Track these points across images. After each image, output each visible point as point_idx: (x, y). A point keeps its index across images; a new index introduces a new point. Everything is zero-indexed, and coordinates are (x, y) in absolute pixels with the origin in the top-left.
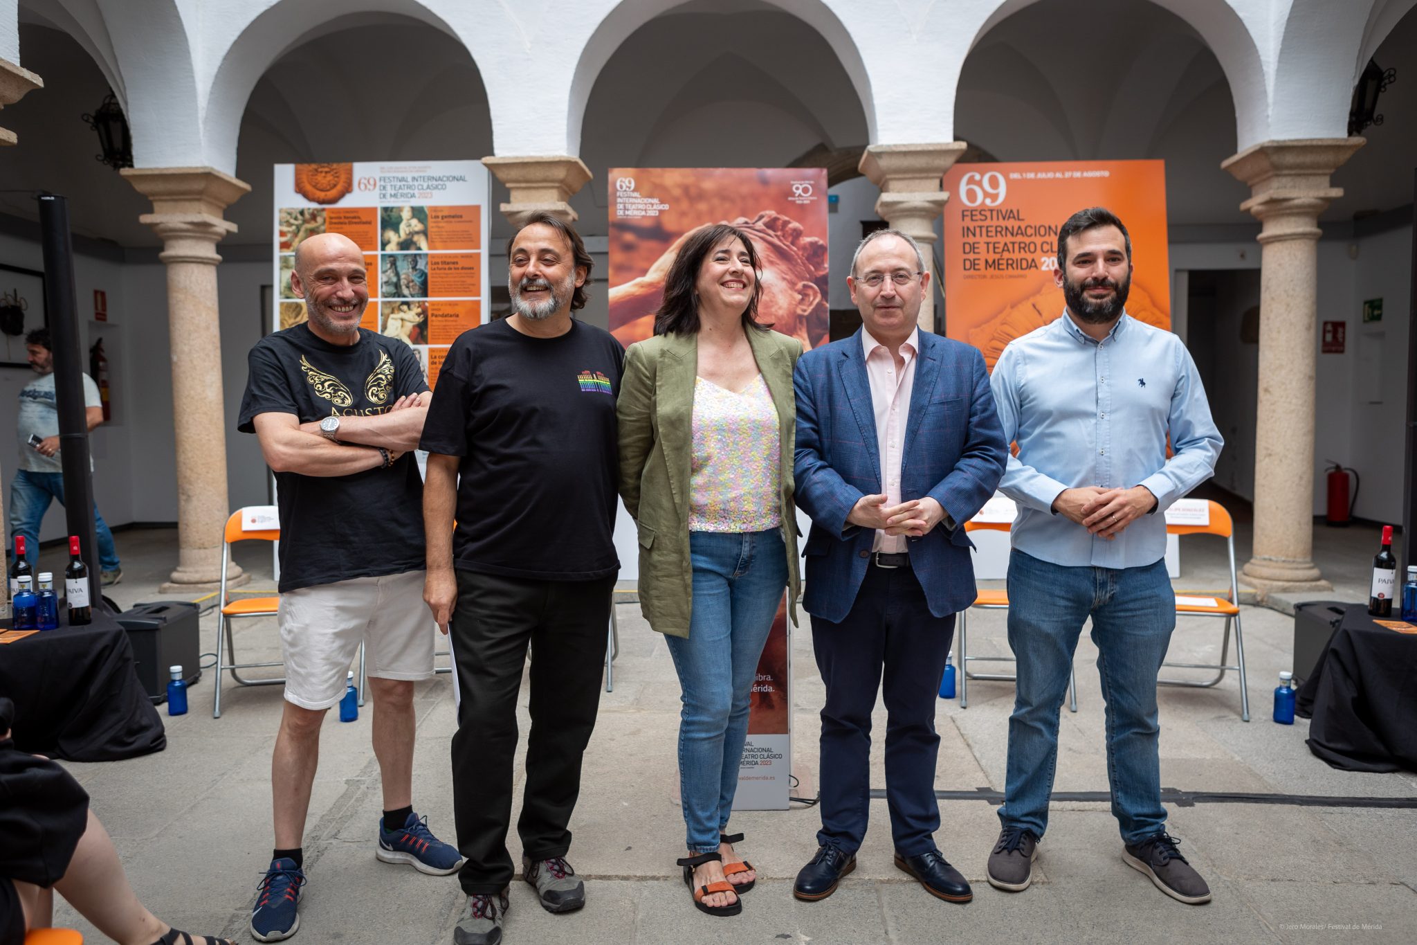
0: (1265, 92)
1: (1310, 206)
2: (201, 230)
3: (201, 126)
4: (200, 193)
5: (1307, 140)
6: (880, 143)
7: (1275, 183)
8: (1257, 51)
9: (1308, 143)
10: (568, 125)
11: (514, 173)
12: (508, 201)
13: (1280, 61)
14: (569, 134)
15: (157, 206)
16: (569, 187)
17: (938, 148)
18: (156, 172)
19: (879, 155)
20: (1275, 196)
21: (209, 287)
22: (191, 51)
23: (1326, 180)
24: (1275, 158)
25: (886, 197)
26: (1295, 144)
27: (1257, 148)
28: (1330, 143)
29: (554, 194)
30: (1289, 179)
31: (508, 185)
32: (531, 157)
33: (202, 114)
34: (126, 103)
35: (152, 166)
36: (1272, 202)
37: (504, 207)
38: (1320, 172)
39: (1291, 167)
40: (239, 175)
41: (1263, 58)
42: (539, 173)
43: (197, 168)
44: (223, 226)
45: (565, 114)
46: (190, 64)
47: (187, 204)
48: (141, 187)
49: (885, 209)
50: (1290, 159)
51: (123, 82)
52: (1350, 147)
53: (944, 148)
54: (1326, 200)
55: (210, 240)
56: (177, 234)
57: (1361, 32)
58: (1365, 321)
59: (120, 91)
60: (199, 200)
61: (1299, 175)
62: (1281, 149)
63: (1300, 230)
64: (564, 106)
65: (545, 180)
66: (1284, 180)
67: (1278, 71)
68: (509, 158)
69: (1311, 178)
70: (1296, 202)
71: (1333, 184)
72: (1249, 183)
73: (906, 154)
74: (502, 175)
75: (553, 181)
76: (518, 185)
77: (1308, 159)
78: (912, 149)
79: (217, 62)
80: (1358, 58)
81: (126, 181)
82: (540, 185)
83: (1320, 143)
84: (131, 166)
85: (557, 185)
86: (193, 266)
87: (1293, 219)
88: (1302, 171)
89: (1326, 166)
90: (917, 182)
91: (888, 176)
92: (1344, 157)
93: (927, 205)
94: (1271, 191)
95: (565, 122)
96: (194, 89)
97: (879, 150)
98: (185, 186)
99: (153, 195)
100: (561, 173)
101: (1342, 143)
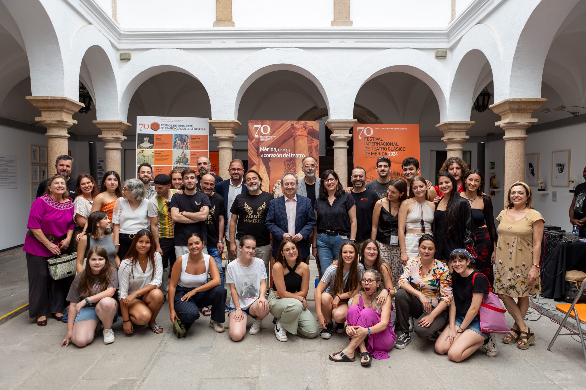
0: (446, 107)
1: (460, 141)
2: (117, 140)
3: (119, 108)
4: (118, 128)
5: (458, 122)
6: (331, 119)
7: (450, 134)
8: (444, 95)
9: (458, 123)
10: (235, 110)
11: (218, 125)
12: (216, 133)
13: (450, 98)
14: (235, 113)
15: (103, 132)
16: (235, 129)
17: (349, 121)
18: (105, 122)
19: (331, 122)
20: (449, 138)
21: (119, 157)
22: (117, 85)
23: (464, 133)
24: (449, 126)
25: (332, 135)
26: (455, 123)
27: (444, 123)
28: (465, 123)
29: (230, 131)
30: (454, 132)
31: (216, 128)
32: (223, 120)
33: (119, 104)
34: (95, 100)
35: (103, 120)
36: (448, 139)
37: (214, 135)
38: (463, 131)
39: (454, 129)
40: (128, 122)
41: (445, 97)
42: (225, 125)
43: (117, 121)
44: (123, 138)
45: (234, 107)
46: (116, 89)
47: (113, 132)
48: (99, 126)
49: (333, 138)
50: (453, 127)
51: (95, 94)
52: (471, 124)
53: (350, 121)
54: (464, 139)
55: (119, 142)
56: (109, 141)
57: (473, 91)
58: (490, 169)
59: (94, 97)
60: (117, 130)
61: (457, 131)
62: (451, 124)
63: (457, 148)
64: (234, 105)
65: (227, 127)
66: (452, 133)
67: (450, 101)
68: (217, 120)
69: (460, 132)
70: (456, 139)
71: (466, 135)
72: (444, 132)
73: (339, 122)
74: (214, 125)
75: (230, 128)
76: (219, 128)
77: (459, 127)
78: (341, 121)
79: (125, 88)
80: (473, 98)
81: (94, 124)
82: (226, 128)
83: (462, 123)
84: (96, 120)
85: (231, 129)
86: (114, 150)
87: (455, 144)
88: (457, 130)
89: (464, 129)
90: (342, 130)
91: (334, 129)
92: (469, 127)
93: (345, 138)
94: (448, 136)
95: (234, 110)
96: (117, 96)
97: (331, 121)
98: (113, 126)
99: (102, 128)
100: (232, 125)
101: (468, 123)
